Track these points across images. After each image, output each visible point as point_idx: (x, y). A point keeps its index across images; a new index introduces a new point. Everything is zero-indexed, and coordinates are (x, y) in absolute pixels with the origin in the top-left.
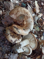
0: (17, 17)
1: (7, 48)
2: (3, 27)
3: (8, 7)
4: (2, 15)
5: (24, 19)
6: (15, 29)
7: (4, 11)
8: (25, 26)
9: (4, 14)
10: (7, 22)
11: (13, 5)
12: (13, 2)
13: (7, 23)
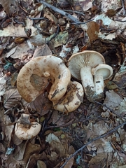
0: (36, 88)
1: (93, 111)
2: (52, 113)
3: (14, 100)
4: (31, 113)
5: (40, 75)
6: (57, 96)
7: (22, 110)
8: (53, 74)
9: (29, 109)
10: (44, 105)
11: (11, 90)
12: (4, 90)
13: (46, 105)
